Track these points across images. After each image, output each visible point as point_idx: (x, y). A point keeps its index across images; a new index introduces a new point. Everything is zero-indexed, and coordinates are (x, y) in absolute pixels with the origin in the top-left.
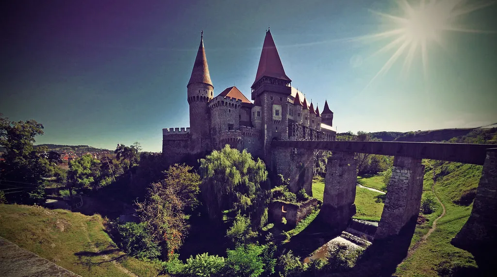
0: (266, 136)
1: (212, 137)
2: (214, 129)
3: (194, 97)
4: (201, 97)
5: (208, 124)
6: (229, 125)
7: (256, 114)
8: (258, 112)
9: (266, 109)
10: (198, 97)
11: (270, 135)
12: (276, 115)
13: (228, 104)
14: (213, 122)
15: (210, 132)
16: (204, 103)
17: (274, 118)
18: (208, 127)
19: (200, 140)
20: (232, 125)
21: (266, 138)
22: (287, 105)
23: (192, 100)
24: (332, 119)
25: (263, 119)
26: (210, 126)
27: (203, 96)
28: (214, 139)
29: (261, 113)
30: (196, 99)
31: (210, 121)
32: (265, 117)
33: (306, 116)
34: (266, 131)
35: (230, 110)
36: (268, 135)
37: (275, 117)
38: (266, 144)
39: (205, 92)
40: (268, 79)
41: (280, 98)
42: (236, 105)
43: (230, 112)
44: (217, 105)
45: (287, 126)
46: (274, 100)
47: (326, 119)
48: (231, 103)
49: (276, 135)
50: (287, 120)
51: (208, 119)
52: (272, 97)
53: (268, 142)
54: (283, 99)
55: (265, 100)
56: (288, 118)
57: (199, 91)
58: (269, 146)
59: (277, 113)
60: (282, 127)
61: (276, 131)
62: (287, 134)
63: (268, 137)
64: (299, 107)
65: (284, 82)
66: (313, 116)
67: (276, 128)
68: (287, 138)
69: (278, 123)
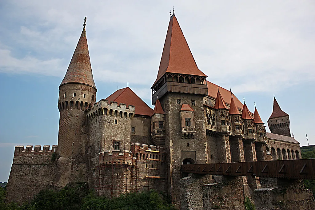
0: (171, 158)
1: (89, 160)
2: (92, 147)
3: (67, 102)
4: (77, 102)
5: (84, 141)
6: (115, 142)
7: (157, 126)
9: (170, 117)
10: (72, 102)
11: (179, 155)
12: (186, 125)
13: (113, 113)
14: (92, 138)
15: (87, 151)
16: (81, 111)
18: (84, 145)
19: (70, 164)
20: (119, 142)
21: (172, 160)
22: (203, 110)
23: (64, 107)
24: (287, 124)
26: (87, 144)
27: (80, 101)
28: (92, 162)
29: (164, 123)
31: (89, 135)
32: (170, 130)
33: (237, 124)
34: (171, 149)
35: (116, 121)
36: (175, 156)
37: (185, 129)
38: (173, 170)
39: (83, 95)
40: (173, 76)
41: (192, 101)
42: (126, 113)
43: (117, 124)
44: (98, 114)
45: (205, 142)
46: (182, 105)
47: (279, 125)
48: (119, 111)
49: (188, 155)
50: (204, 132)
51: (85, 133)
52: (180, 100)
53: (175, 166)
54: (197, 101)
55: (169, 105)
56: (205, 130)
57: (75, 94)
58: (177, 173)
59: (188, 120)
60: (197, 143)
61: (188, 150)
62: (206, 153)
63: (175, 158)
64: (222, 112)
65: (195, 79)
66: (249, 122)
67: (188, 145)
68: (206, 160)
69: (190, 138)
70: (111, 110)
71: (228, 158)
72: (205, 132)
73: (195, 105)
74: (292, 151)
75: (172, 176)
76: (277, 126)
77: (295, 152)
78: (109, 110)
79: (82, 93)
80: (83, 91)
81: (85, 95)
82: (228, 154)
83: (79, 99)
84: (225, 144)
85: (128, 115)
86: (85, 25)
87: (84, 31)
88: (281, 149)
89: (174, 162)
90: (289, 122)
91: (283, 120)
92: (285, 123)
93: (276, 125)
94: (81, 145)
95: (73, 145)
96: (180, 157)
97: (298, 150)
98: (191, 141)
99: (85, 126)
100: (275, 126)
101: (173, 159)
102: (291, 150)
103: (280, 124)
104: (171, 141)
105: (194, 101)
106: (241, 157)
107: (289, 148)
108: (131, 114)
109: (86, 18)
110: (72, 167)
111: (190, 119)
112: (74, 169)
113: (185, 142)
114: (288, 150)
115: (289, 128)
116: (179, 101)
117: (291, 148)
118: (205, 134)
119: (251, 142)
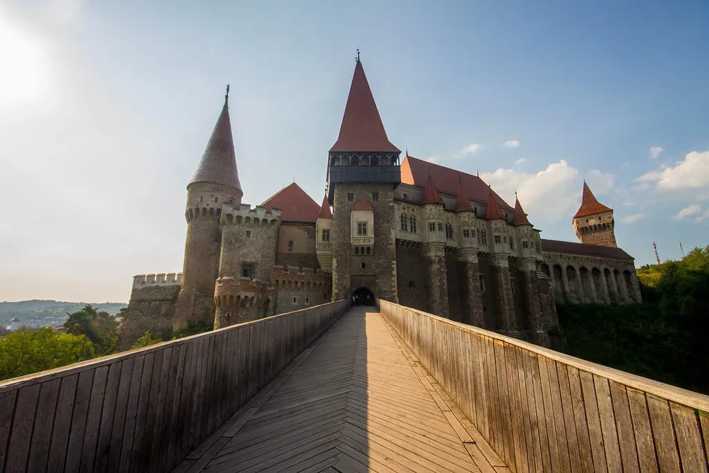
0: (334, 287)
3: (191, 211)
6: (245, 264)
7: (319, 236)
8: (324, 231)
10: (197, 210)
11: (347, 283)
12: (359, 233)
13: (244, 220)
17: (353, 242)
20: (253, 265)
21: (335, 290)
24: (609, 226)
29: (331, 232)
30: (194, 215)
32: (334, 242)
35: (248, 232)
36: (340, 284)
37: (357, 240)
39: (214, 199)
40: (341, 157)
41: (374, 195)
42: (265, 220)
43: (249, 237)
45: (394, 259)
46: (356, 201)
48: (252, 218)
49: (363, 283)
50: (392, 244)
52: (352, 194)
54: (382, 194)
56: (394, 239)
59: (362, 228)
61: (361, 273)
62: (393, 279)
63: (340, 288)
64: (431, 209)
65: (379, 157)
66: (496, 224)
67: (364, 266)
68: (393, 289)
69: (365, 254)
70: (239, 217)
72: (394, 244)
73: (379, 201)
74: (616, 272)
76: (588, 230)
77: (622, 274)
79: (212, 196)
80: (213, 193)
81: (217, 199)
83: (208, 205)
84: (432, 263)
85: (268, 222)
86: (227, 97)
87: (226, 107)
88: (589, 269)
89: (337, 294)
91: (600, 219)
92: (604, 224)
93: (586, 228)
96: (348, 285)
97: (631, 270)
98: (367, 260)
101: (336, 288)
102: (613, 269)
103: (595, 226)
104: (335, 261)
105: (377, 194)
106: (473, 283)
107: (608, 267)
108: (273, 221)
109: (228, 86)
111: (364, 224)
112: (196, 306)
113: (357, 261)
114: (606, 271)
116: (350, 197)
117: (612, 266)
118: (394, 246)
119: (499, 259)
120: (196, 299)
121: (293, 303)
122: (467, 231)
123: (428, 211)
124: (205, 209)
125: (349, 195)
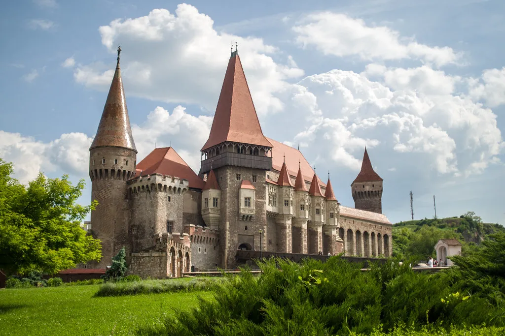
0: (227, 241)
3: (106, 170)
5: (127, 218)
7: (211, 203)
8: (214, 199)
9: (228, 195)
10: (113, 171)
11: (236, 240)
12: (246, 205)
13: (167, 189)
15: (130, 230)
16: (122, 182)
17: (242, 212)
18: (127, 223)
19: (112, 244)
20: (172, 223)
21: (228, 245)
22: (264, 188)
23: (101, 175)
25: (222, 211)
27: (122, 170)
29: (219, 200)
30: (110, 175)
31: (133, 212)
32: (228, 210)
33: (303, 203)
34: (228, 233)
35: (169, 198)
36: (231, 240)
37: (244, 210)
38: (229, 255)
39: (125, 162)
40: (234, 146)
41: (253, 176)
42: (179, 189)
43: (170, 201)
44: (150, 189)
45: (265, 225)
46: (242, 180)
47: (367, 193)
48: (173, 187)
49: (245, 240)
50: (264, 214)
51: (128, 208)
52: (239, 175)
53: (231, 251)
54: (259, 177)
55: (227, 180)
56: (266, 211)
57: (116, 160)
58: (232, 259)
59: (248, 201)
60: (255, 227)
61: (245, 233)
62: (264, 238)
63: (231, 243)
64: (286, 190)
65: (259, 149)
66: (318, 200)
67: (246, 228)
68: (264, 246)
69: (248, 220)
70: (165, 186)
71: (289, 245)
72: (266, 214)
73: (257, 181)
74: (379, 235)
75: (227, 262)
76: (364, 195)
77: (382, 237)
78: (163, 185)
79: (125, 160)
80: (125, 158)
81: (127, 162)
82: (289, 240)
83: (122, 167)
84: (286, 228)
85: (181, 191)
86: (118, 59)
87: (118, 69)
88: (362, 232)
89: (230, 247)
90: (382, 190)
91: (373, 186)
92: (375, 191)
93: (362, 192)
94: (124, 223)
95: (115, 223)
96: (237, 242)
97: (388, 234)
98: (249, 224)
99: (128, 200)
100: (361, 194)
101: (229, 243)
102: (377, 233)
103: (369, 192)
104: (228, 223)
105: (256, 177)
107: (375, 231)
108: (184, 189)
110: (114, 248)
111: (249, 199)
112: (116, 251)
113: (242, 225)
114: (373, 234)
115: (380, 200)
116: (238, 177)
117: (377, 230)
118: (265, 216)
119: (317, 226)
120: (115, 245)
121: (199, 252)
122: (303, 206)
123: (284, 191)
124: (119, 171)
125: (237, 175)
